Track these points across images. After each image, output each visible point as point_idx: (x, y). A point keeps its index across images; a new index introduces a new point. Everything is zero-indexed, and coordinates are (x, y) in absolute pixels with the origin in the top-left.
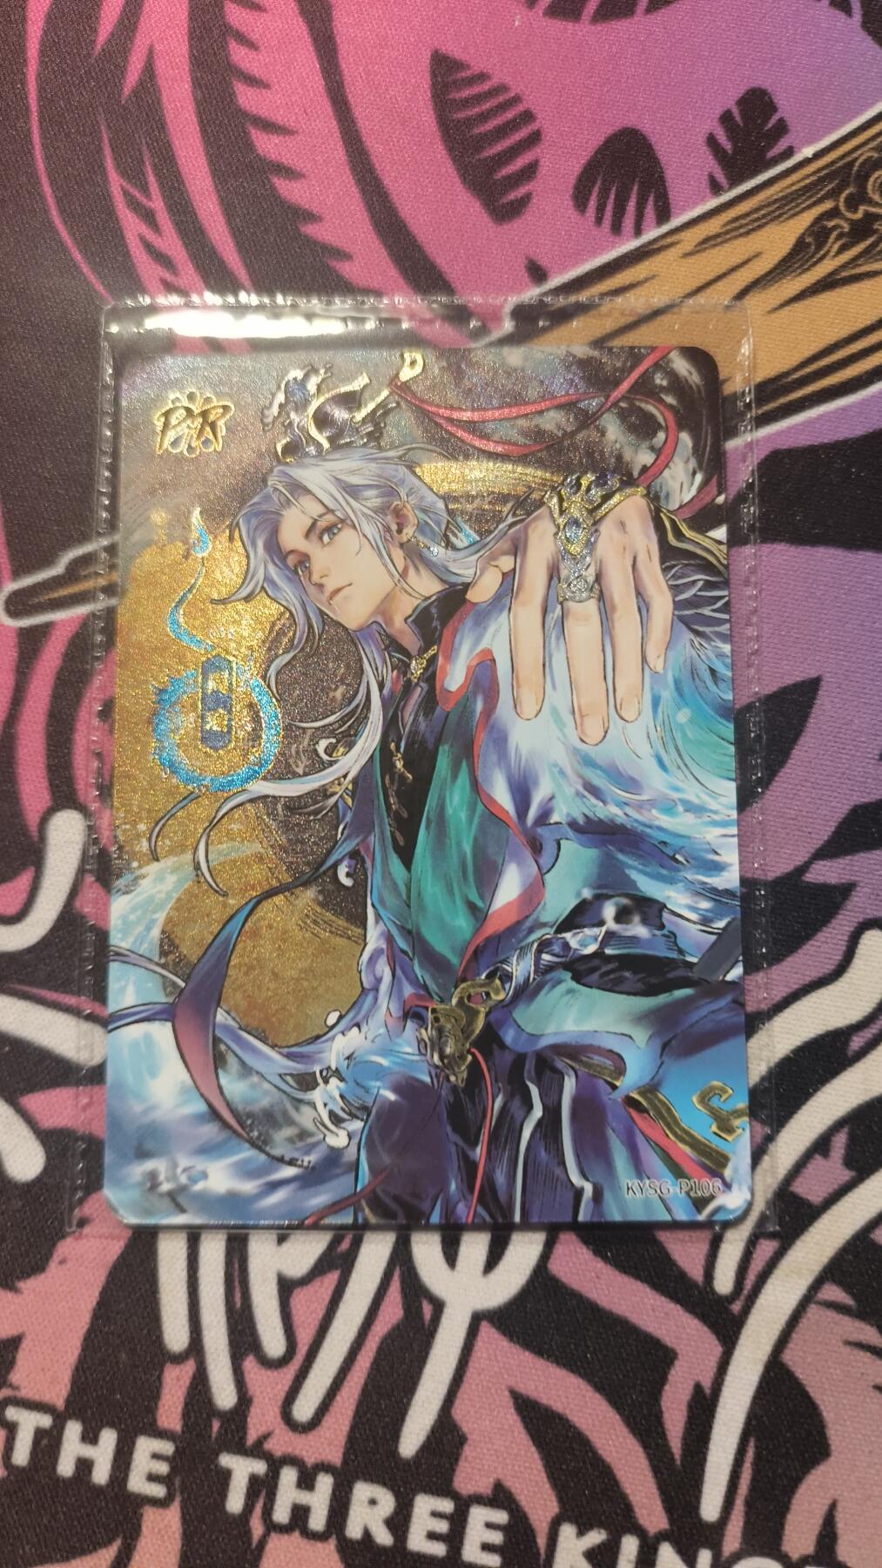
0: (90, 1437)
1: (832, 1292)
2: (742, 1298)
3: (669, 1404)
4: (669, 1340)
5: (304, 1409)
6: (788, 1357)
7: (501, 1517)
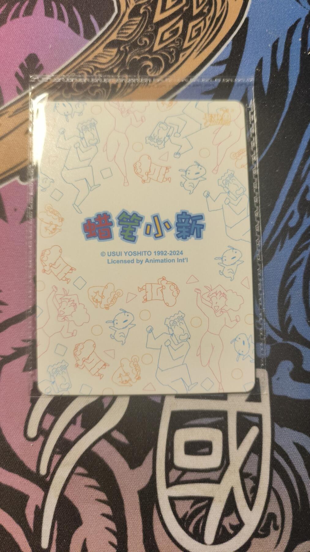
1: (80, 470)
2: (50, 475)
3: (28, 513)
4: (26, 492)
6: (66, 493)
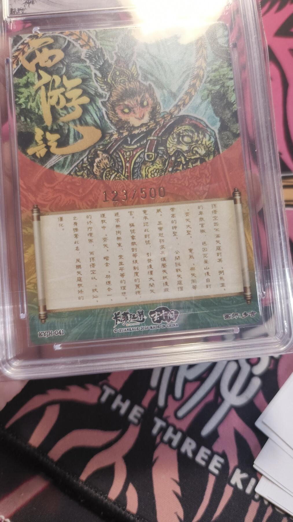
0: (123, 401)
5: (181, 413)
7: (222, 460)
